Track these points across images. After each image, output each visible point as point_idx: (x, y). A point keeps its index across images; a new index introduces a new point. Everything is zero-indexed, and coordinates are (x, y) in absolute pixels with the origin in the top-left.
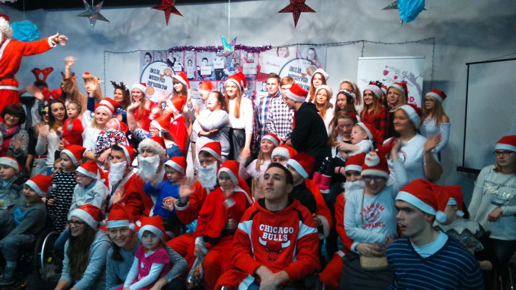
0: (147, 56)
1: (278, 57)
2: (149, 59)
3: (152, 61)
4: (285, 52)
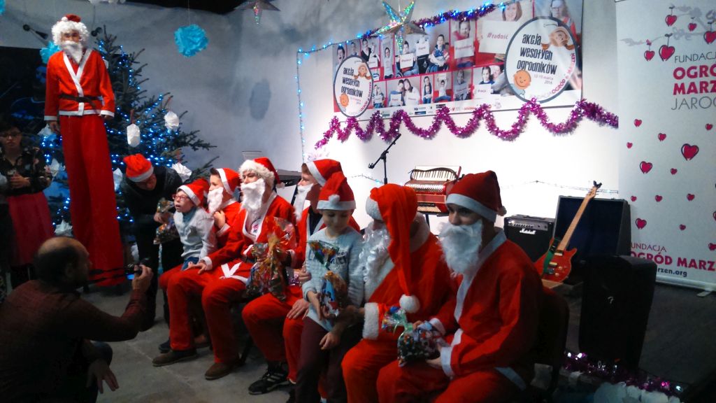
0: (340, 51)
1: (505, 22)
2: (342, 54)
3: (345, 57)
4: (515, 11)
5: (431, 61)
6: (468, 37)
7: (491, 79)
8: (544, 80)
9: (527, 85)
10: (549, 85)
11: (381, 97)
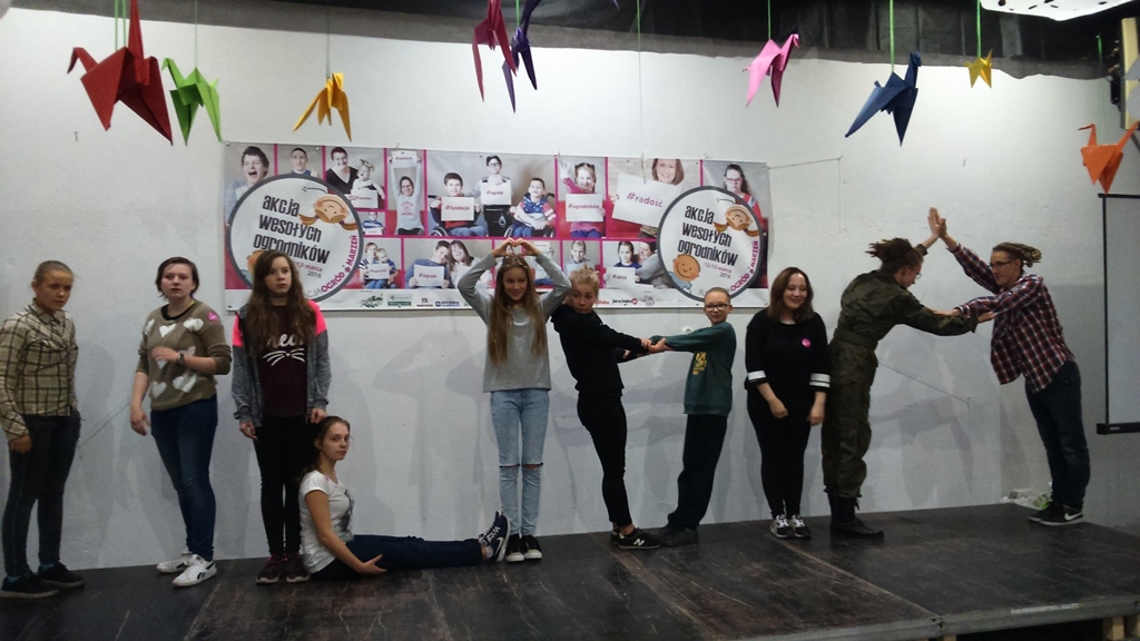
0: (253, 158)
1: (656, 182)
4: (673, 171)
5: (515, 217)
6: (593, 192)
7: (635, 261)
8: (719, 272)
9: (694, 276)
10: (726, 279)
11: (387, 267)
